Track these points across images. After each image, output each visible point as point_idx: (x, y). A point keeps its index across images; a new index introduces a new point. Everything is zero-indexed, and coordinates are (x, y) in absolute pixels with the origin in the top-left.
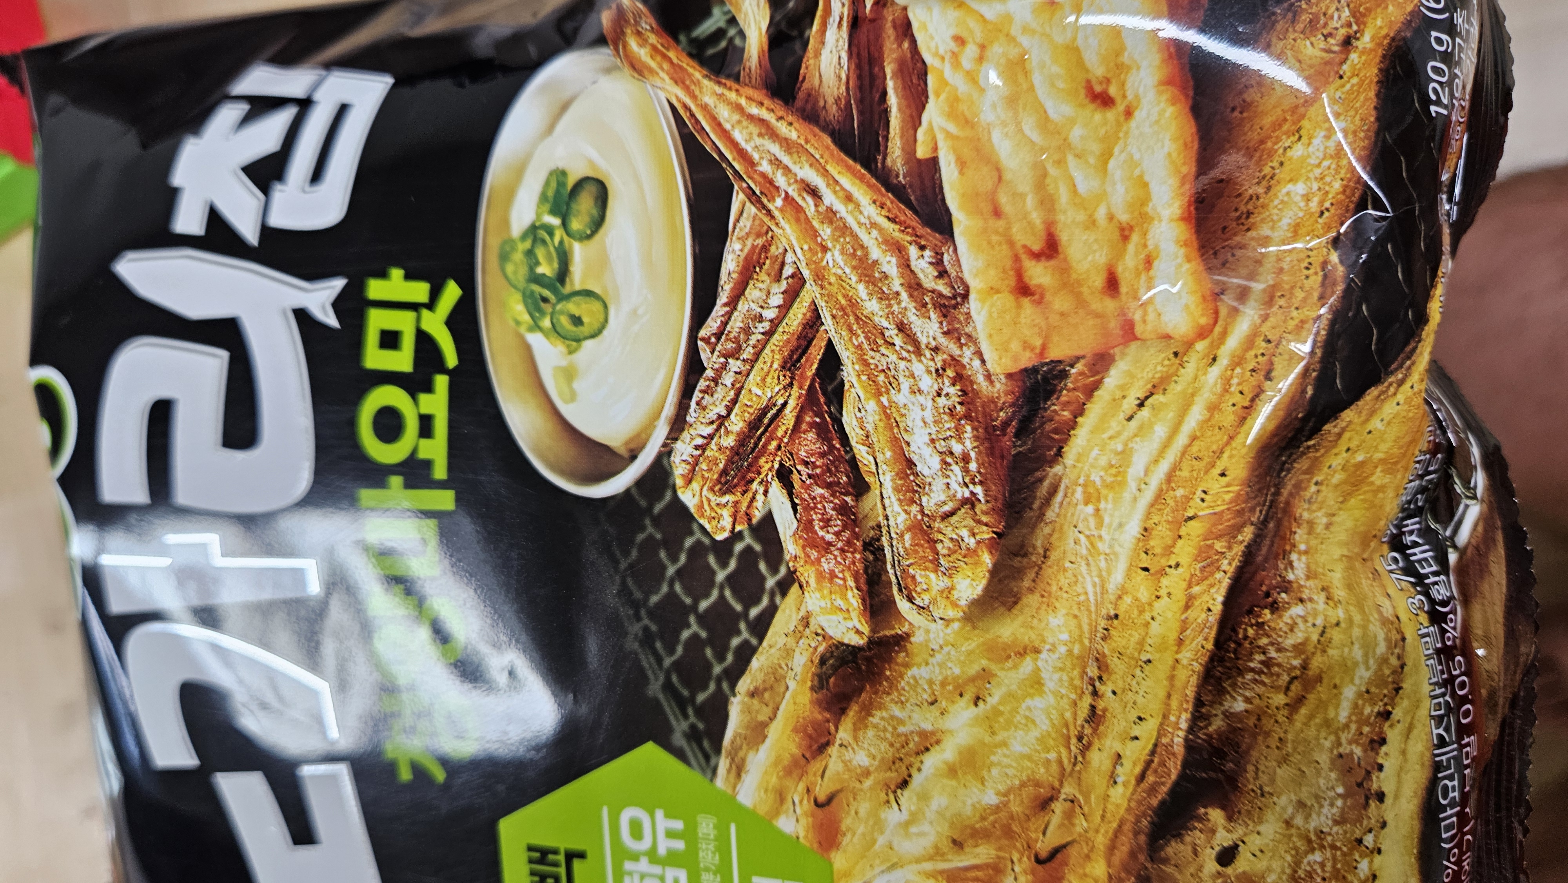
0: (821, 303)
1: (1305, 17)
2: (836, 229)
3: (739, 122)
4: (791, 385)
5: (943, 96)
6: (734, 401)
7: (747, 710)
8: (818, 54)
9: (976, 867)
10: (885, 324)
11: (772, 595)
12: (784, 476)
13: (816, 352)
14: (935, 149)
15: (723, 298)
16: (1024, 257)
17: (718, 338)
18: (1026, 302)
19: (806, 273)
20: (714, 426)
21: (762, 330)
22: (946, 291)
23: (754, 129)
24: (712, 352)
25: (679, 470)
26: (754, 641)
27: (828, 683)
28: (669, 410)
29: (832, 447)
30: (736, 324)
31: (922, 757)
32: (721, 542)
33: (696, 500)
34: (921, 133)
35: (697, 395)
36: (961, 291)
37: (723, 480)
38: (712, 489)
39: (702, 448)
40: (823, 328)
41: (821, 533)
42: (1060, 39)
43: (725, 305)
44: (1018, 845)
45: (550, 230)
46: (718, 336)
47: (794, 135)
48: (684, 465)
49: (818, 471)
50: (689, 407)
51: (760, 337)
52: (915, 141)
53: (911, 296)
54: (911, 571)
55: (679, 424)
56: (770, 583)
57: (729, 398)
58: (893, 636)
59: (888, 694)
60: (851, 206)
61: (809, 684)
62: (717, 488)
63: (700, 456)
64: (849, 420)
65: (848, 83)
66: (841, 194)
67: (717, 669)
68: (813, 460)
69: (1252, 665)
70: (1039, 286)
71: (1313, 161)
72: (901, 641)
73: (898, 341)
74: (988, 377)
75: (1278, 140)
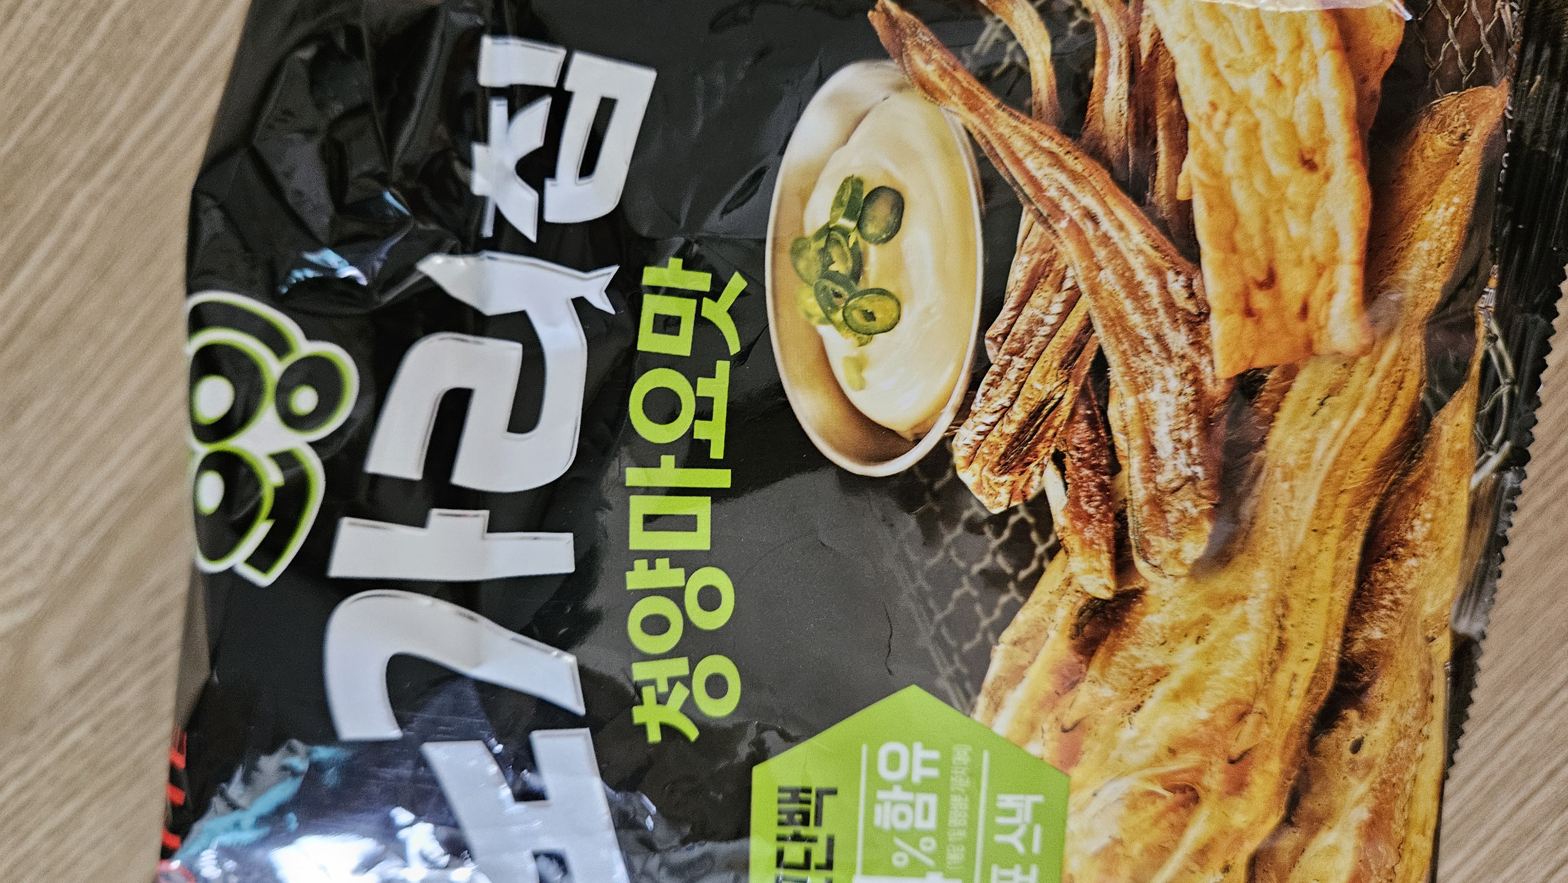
0: (1094, 314)
1: (1438, 117)
2: (1110, 252)
3: (1031, 152)
4: (1067, 381)
5: (1199, 150)
6: (1017, 394)
7: (1010, 656)
8: (1101, 101)
9: (1185, 771)
10: (1145, 334)
11: (1041, 559)
12: (1058, 459)
13: (1089, 355)
14: (1191, 193)
15: (1010, 302)
16: (1252, 286)
17: (1005, 338)
18: (1249, 322)
19: (1083, 287)
20: (998, 415)
21: (1045, 333)
22: (1194, 310)
23: (1045, 160)
24: (999, 350)
25: (960, 453)
26: (1021, 599)
27: (1083, 631)
28: (956, 399)
29: (1098, 435)
30: (1021, 326)
31: (1153, 687)
32: (995, 515)
33: (976, 479)
34: (1181, 177)
35: (982, 388)
36: (1204, 310)
37: (1002, 462)
38: (991, 470)
39: (985, 434)
40: (1094, 335)
41: (1085, 507)
42: (1283, 114)
43: (1012, 309)
44: (1216, 750)
45: (846, 234)
46: (1005, 336)
47: (1079, 168)
48: (966, 448)
49: (1086, 455)
50: (974, 397)
51: (1042, 339)
52: (1176, 184)
53: (1167, 312)
54: (1147, 537)
55: (963, 412)
56: (1040, 549)
57: (1012, 391)
58: (1132, 590)
59: (1128, 637)
60: (1123, 234)
61: (1068, 633)
62: (996, 469)
63: (982, 441)
64: (1113, 412)
65: (1127, 128)
66: (1115, 223)
67: (985, 623)
68: (1083, 446)
69: (1384, 603)
70: (1260, 310)
71: (1436, 226)
72: (1137, 594)
73: (1155, 349)
74: (1215, 380)
75: (1420, 208)
